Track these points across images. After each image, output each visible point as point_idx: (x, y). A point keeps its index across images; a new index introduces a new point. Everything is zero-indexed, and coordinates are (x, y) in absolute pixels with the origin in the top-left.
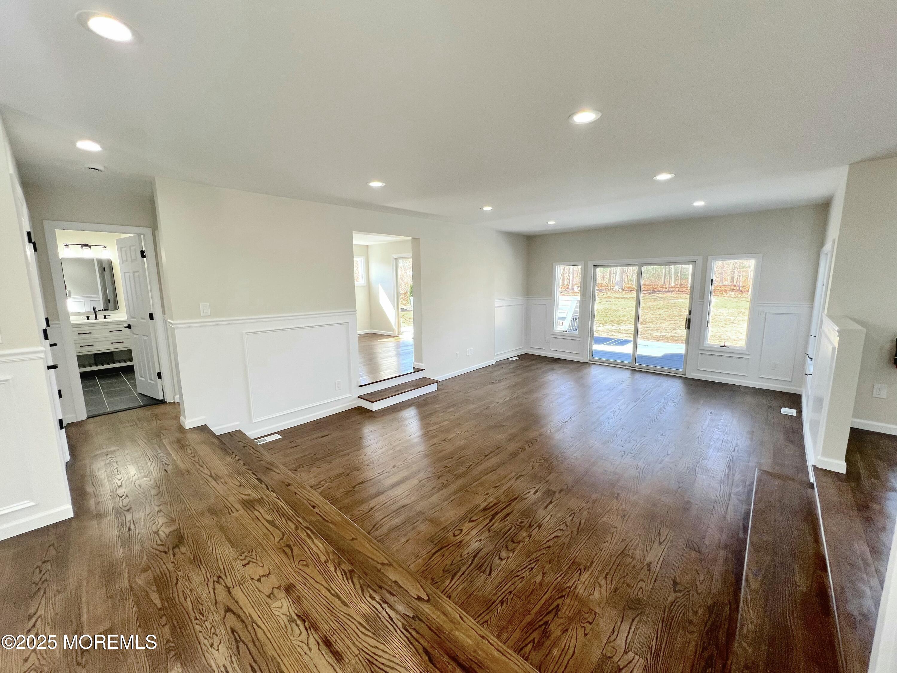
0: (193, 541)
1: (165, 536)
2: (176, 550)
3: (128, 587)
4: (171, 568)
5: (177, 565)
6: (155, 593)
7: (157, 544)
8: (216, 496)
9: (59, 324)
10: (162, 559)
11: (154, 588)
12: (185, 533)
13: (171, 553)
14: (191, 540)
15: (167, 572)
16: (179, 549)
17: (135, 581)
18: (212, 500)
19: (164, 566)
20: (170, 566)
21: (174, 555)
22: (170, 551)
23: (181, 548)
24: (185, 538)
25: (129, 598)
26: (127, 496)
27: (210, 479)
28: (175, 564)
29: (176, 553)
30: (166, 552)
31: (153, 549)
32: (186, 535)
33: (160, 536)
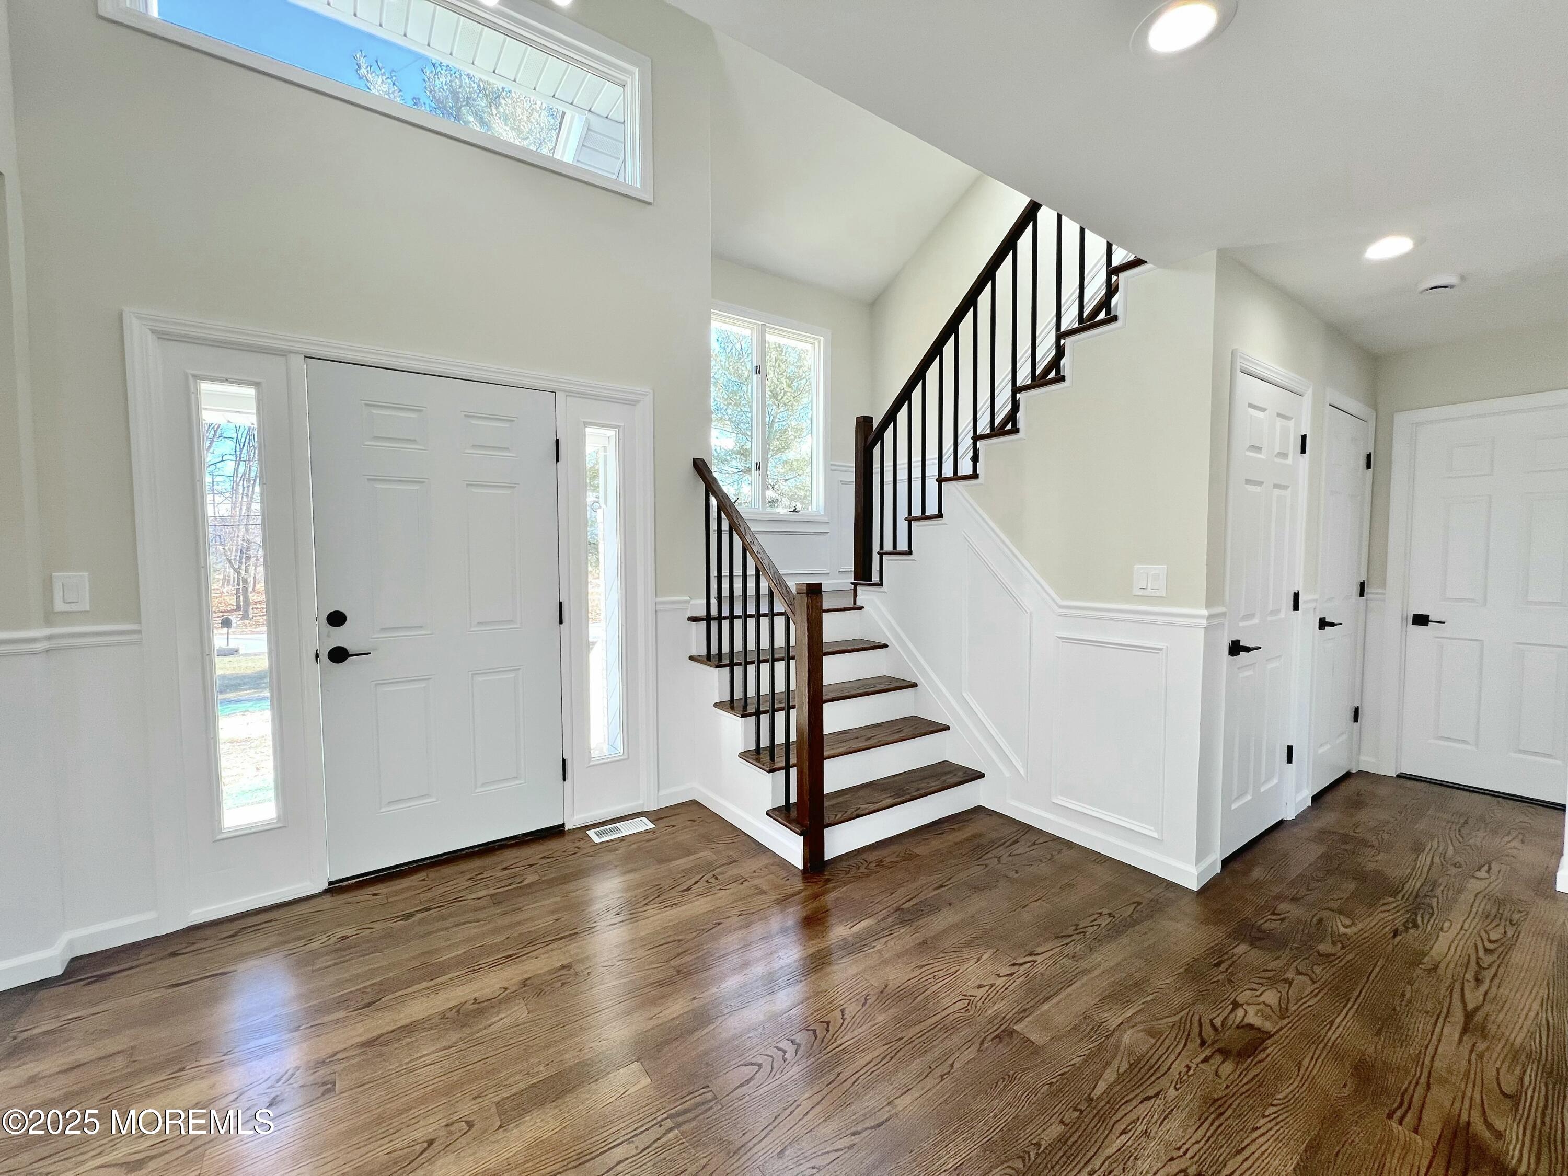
0: (1257, 1075)
1: (1238, 1020)
2: (1218, 1059)
3: (1111, 1029)
4: (1174, 1072)
5: (1185, 1077)
6: (1116, 1073)
7: (1211, 1021)
8: (1417, 1059)
9: (1384, 594)
10: (1185, 1045)
11: (1124, 1066)
12: (1268, 1051)
13: (1208, 1052)
14: (1258, 1071)
15: (1165, 1069)
16: (1223, 1062)
17: (1125, 1031)
18: (1398, 1056)
19: (1173, 1057)
20: (1179, 1067)
21: (1206, 1060)
22: (1209, 1050)
23: (1227, 1063)
24: (1255, 1057)
25: (1093, 1042)
26: (1283, 920)
27: (1458, 1015)
28: (1187, 1072)
29: (1211, 1061)
30: (1203, 1043)
31: (1200, 1019)
32: (1263, 1055)
33: (1232, 1016)
